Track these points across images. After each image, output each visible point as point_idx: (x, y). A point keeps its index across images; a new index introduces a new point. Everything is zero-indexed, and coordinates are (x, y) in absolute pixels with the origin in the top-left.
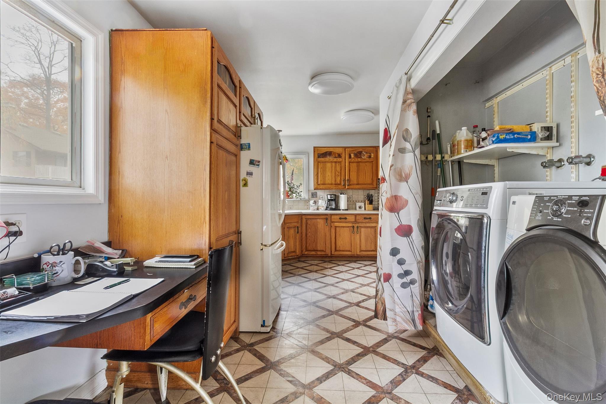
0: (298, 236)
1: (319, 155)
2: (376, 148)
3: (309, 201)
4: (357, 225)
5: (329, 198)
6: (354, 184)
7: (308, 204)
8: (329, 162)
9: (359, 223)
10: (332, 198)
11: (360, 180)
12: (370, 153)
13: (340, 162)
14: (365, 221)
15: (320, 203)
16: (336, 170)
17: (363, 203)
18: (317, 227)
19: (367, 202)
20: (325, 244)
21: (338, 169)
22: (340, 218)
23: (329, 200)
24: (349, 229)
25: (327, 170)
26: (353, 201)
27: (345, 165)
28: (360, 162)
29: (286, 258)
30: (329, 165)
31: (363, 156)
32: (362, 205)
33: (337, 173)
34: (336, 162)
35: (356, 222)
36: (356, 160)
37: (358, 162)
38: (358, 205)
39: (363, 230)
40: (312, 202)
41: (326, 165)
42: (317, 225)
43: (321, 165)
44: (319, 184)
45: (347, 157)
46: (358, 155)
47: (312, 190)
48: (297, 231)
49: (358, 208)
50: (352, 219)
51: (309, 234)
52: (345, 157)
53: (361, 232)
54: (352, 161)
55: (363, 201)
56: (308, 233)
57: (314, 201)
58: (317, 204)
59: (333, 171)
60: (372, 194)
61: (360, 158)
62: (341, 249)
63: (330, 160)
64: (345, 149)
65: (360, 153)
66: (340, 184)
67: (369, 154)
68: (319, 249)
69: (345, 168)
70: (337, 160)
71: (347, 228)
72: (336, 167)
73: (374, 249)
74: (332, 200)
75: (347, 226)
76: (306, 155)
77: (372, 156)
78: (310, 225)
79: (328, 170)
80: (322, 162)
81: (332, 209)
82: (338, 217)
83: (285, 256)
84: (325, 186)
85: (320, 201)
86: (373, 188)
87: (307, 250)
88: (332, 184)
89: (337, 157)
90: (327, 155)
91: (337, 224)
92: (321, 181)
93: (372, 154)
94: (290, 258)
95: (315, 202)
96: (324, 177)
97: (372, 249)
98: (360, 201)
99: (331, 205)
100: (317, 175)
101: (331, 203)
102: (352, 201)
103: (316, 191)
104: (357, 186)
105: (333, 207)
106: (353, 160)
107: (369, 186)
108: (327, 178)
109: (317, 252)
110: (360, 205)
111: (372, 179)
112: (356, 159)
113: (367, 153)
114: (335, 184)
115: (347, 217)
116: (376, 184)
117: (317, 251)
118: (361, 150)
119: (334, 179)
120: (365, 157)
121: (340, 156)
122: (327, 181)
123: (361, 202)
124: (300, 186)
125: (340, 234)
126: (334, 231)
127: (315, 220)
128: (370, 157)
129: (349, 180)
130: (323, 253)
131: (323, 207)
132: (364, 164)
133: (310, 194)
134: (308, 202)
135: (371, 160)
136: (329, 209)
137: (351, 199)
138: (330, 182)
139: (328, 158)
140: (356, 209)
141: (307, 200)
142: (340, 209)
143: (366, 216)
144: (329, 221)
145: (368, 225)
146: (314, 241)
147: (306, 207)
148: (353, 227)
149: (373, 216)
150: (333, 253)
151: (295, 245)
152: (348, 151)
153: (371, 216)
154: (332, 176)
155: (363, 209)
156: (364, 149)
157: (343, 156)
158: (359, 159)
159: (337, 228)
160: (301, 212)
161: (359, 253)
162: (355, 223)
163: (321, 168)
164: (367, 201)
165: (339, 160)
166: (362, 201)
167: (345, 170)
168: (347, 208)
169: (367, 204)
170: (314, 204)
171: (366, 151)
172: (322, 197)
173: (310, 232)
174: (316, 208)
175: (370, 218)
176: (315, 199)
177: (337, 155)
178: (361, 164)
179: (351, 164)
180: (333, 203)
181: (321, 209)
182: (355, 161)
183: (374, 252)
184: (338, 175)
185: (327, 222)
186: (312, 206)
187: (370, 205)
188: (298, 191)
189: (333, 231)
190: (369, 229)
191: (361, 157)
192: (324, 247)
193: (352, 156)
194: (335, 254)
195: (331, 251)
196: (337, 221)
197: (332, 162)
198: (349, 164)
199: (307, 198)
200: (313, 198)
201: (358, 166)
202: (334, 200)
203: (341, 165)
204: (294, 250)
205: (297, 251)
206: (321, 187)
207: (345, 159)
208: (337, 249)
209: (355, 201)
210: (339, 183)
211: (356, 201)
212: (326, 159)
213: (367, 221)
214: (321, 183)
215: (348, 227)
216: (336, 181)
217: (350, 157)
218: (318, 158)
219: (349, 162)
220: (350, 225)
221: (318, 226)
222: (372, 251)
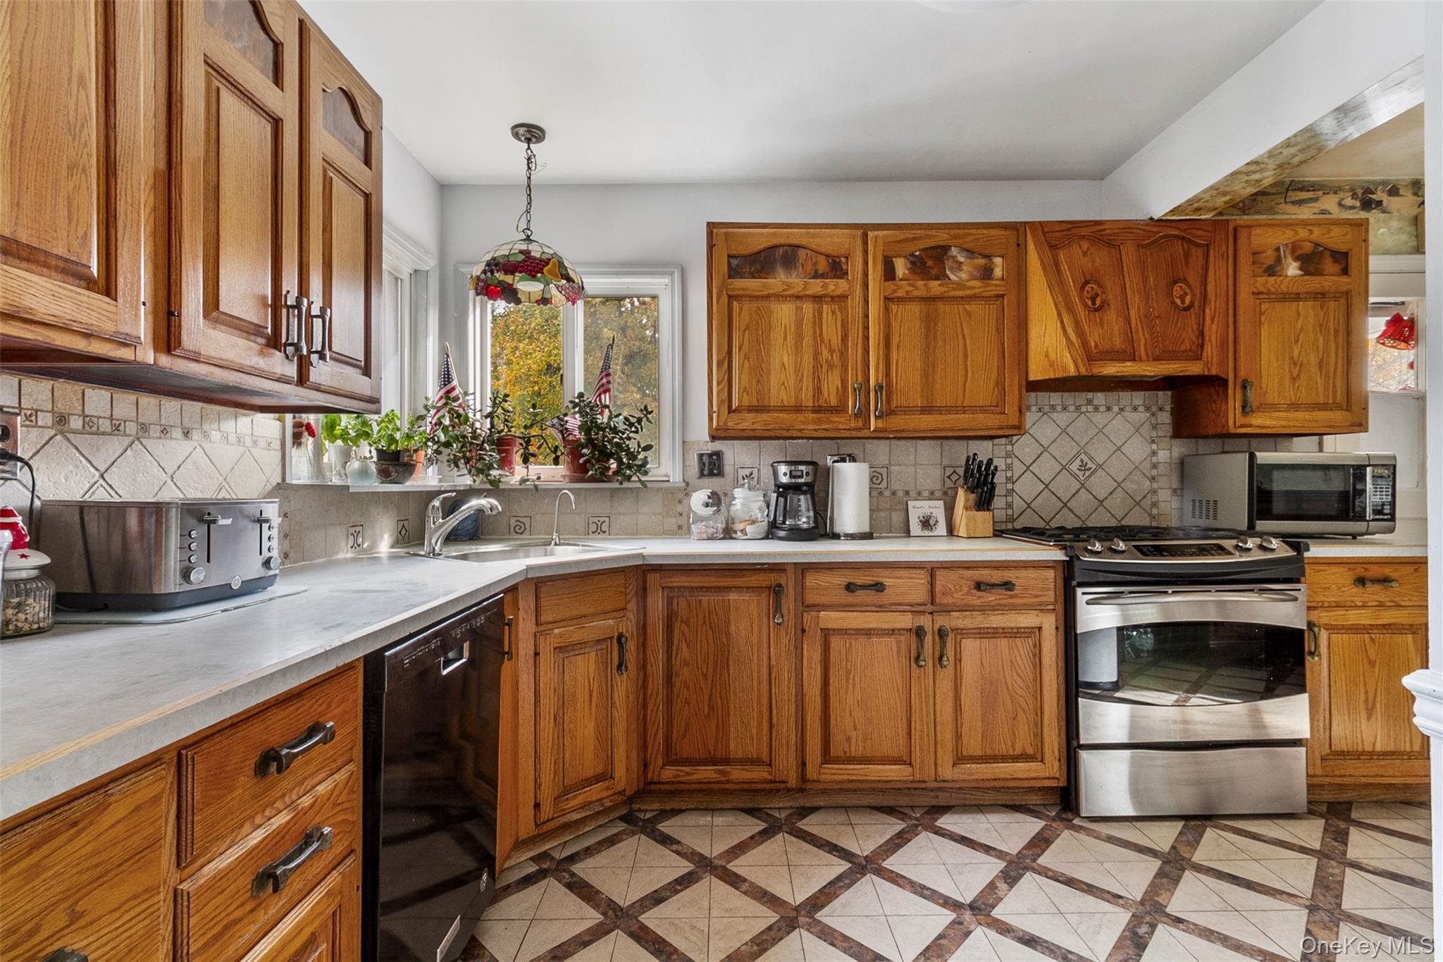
0: (623, 686)
1: (734, 262)
2: (1017, 230)
3: (687, 495)
4: (941, 621)
5: (784, 480)
6: (907, 410)
7: (680, 508)
8: (781, 297)
9: (947, 610)
10: (800, 481)
11: (938, 386)
12: (988, 257)
13: (843, 298)
14: (978, 602)
15: (738, 505)
16: (818, 338)
17: (941, 503)
18: (728, 634)
19: (962, 497)
20: (771, 726)
21: (831, 331)
22: (850, 587)
23: (784, 490)
24: (898, 642)
25: (777, 336)
26: (894, 493)
27: (866, 316)
28: (941, 298)
29: (546, 828)
30: (784, 313)
31: (952, 269)
32: (936, 509)
33: (825, 353)
34: (818, 299)
35: (933, 603)
36: (922, 287)
37: (929, 300)
38: (918, 510)
39: (970, 647)
40: (698, 499)
41: (770, 312)
42: (728, 622)
43: (743, 313)
44: (735, 404)
45: (875, 273)
46: (930, 263)
47: (698, 442)
48: (616, 662)
49: (915, 528)
50: (914, 587)
51: (685, 674)
52: (866, 274)
53: (958, 660)
54: (900, 293)
55: (938, 494)
56: (677, 663)
57: (708, 492)
58: (723, 508)
59: (807, 342)
60: (990, 461)
61: (937, 279)
62: (857, 749)
63: (789, 286)
64: (865, 236)
65: (940, 253)
66: (840, 409)
67: (982, 261)
68: (735, 749)
69: (866, 328)
70: (825, 286)
71: (886, 639)
72: (818, 321)
73: (1030, 751)
74: (795, 488)
75: (885, 626)
76: (672, 274)
77: (998, 272)
78: (687, 623)
79: (780, 340)
80: (753, 298)
81: (798, 535)
82: (840, 579)
83: (544, 816)
84: (764, 417)
85: (738, 492)
86: (1001, 428)
87: (671, 759)
88: (798, 409)
89: (823, 276)
90: (775, 261)
91: (831, 619)
92: (744, 391)
93: (998, 261)
94: (576, 816)
95: (716, 500)
96: (759, 372)
97: (1018, 751)
98: (926, 494)
99: (796, 514)
100: (723, 361)
101: (795, 500)
102: (887, 493)
103: (718, 446)
104: (926, 417)
105: (804, 521)
106: (904, 289)
107: (981, 416)
108: (774, 380)
109: (727, 768)
110: (927, 511)
111: (1000, 384)
112: (920, 283)
113: (970, 252)
114: (817, 410)
115: (887, 581)
116: (1016, 408)
117: (727, 761)
118: (942, 238)
119: (807, 383)
120: (962, 273)
121: (837, 268)
122: (773, 392)
123: (932, 496)
124: (639, 421)
125: (848, 672)
126: (817, 656)
127: (716, 598)
128: (987, 273)
129: (885, 389)
130: (759, 774)
131: (753, 522)
132: (956, 308)
133: (694, 461)
134: (680, 496)
135: (994, 287)
136: (782, 533)
137: (884, 484)
138: (787, 398)
139: (780, 280)
140: (907, 532)
141: (679, 489)
142: (837, 529)
143: (984, 575)
144: (789, 604)
145: (997, 620)
146: (711, 708)
147: (671, 523)
148: (919, 632)
149: (1023, 573)
150: (811, 773)
151: (605, 741)
152: (880, 242)
153: (1010, 575)
154: (798, 369)
155: (942, 529)
156: (955, 237)
157: (855, 267)
158: (934, 284)
159: (835, 642)
160: (641, 556)
161: (947, 772)
162: (930, 608)
163: (747, 328)
164: (961, 493)
165: (835, 286)
166: (932, 493)
167: (866, 338)
168: (867, 529)
169: (966, 508)
170: (710, 510)
171: (967, 246)
172: (747, 472)
173: (687, 664)
174: (721, 526)
175: (1008, 585)
176: (715, 483)
177: (823, 265)
178: (942, 307)
179: (894, 307)
180: (803, 501)
181: (743, 532)
182: (916, 293)
183: (1033, 765)
184: (831, 366)
185: (778, 608)
186: (700, 519)
187: (981, 513)
188: (633, 445)
189: (812, 654)
190: (1003, 643)
191: (942, 276)
192: (765, 738)
193: (901, 267)
194: (823, 777)
195: (804, 764)
196: (834, 600)
197: (798, 297)
198: (887, 309)
199: (676, 477)
200: (706, 481)
201: (929, 321)
202: (809, 489)
203: (844, 311)
204: (600, 769)
205: (620, 772)
206: (744, 425)
207: (866, 285)
208: (836, 750)
209: (900, 494)
210: (834, 402)
211: (907, 493)
212: (770, 281)
213: (990, 597)
214: (746, 402)
215: (892, 632)
216: (818, 391)
217: (889, 273)
218: (730, 277)
219: (886, 299)
220: (905, 621)
221: (733, 629)
222: (1015, 759)
